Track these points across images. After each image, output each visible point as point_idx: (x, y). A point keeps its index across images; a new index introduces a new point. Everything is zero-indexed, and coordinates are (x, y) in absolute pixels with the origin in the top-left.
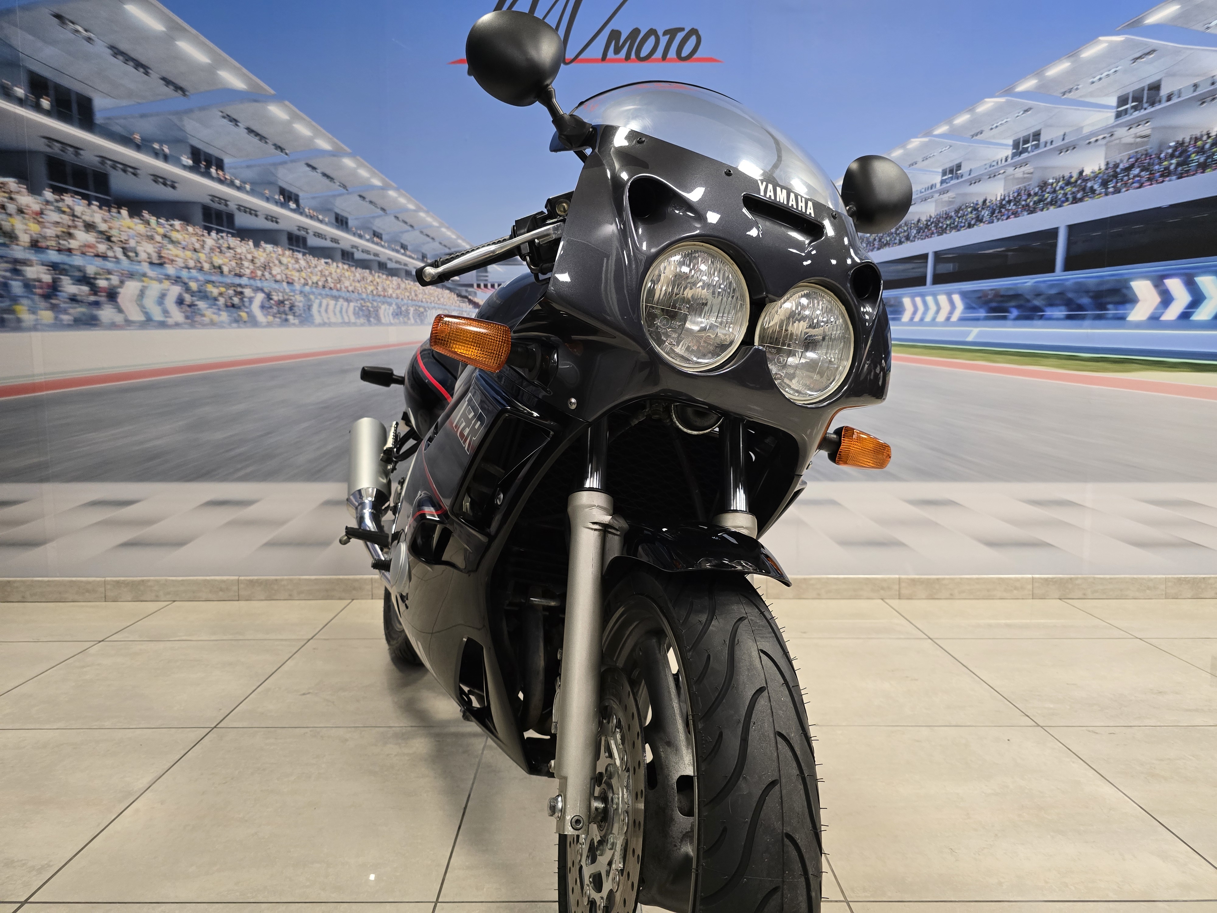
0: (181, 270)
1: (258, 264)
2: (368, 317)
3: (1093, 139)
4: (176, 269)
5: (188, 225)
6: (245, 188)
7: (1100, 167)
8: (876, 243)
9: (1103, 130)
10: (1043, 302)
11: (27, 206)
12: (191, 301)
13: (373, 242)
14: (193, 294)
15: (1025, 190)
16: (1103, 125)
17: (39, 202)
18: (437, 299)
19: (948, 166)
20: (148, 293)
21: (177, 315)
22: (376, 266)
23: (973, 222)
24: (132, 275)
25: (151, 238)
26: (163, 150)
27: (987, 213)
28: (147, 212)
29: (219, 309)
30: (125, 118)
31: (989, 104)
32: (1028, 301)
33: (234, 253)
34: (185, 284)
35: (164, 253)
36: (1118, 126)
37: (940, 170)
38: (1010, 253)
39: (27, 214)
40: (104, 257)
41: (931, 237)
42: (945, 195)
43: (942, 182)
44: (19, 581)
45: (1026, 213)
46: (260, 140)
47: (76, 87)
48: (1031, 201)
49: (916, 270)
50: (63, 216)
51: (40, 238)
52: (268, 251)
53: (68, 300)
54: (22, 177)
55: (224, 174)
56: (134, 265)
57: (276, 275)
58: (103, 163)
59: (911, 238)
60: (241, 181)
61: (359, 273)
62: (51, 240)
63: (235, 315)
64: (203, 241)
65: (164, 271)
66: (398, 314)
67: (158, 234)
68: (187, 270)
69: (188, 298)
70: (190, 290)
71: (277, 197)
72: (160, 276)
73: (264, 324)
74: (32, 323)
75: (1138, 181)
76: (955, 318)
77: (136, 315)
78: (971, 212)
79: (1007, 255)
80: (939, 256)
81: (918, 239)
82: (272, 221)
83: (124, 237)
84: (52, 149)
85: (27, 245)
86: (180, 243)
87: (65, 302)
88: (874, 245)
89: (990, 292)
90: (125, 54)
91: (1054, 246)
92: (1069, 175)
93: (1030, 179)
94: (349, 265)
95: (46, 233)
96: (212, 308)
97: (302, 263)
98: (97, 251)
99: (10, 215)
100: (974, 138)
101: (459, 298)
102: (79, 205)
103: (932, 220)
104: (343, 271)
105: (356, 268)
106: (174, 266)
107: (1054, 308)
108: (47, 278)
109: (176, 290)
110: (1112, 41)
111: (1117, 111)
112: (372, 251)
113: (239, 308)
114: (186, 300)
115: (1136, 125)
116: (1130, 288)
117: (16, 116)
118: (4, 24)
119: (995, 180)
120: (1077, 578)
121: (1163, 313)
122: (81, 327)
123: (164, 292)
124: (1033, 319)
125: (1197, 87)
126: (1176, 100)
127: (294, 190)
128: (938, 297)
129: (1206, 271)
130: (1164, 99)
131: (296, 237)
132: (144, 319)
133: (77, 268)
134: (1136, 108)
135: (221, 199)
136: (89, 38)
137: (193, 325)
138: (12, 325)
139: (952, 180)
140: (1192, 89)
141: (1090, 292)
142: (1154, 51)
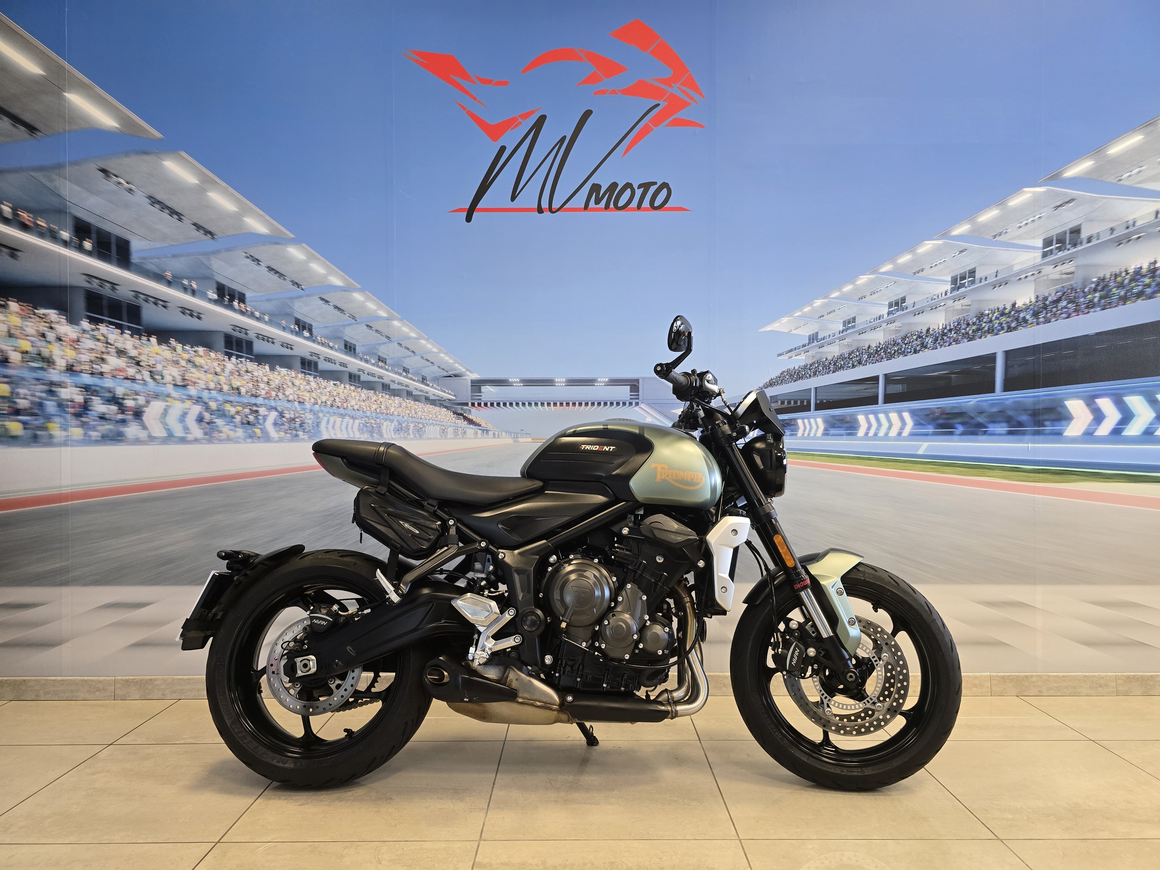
0: (202, 391)
1: (273, 385)
2: (371, 432)
3: (1023, 276)
4: (198, 390)
5: (211, 352)
6: (264, 319)
7: (1030, 300)
8: (832, 367)
9: (1031, 268)
10: (986, 420)
11: (66, 335)
12: (209, 419)
13: (378, 366)
14: (212, 413)
15: (964, 320)
16: (1030, 263)
17: (77, 331)
18: (434, 416)
19: (893, 299)
20: (170, 411)
21: (197, 432)
22: (380, 387)
23: (918, 348)
25: (177, 363)
26: (191, 286)
27: (931, 340)
28: (174, 340)
29: (235, 426)
30: (158, 258)
31: (927, 246)
32: (972, 418)
34: (206, 403)
35: (188, 376)
36: (1044, 264)
37: (887, 303)
38: (953, 376)
39: (64, 341)
40: (133, 380)
41: (881, 361)
42: (892, 325)
43: (889, 313)
44: (33, 680)
45: (966, 340)
46: (279, 277)
47: (116, 231)
49: (868, 390)
50: (97, 343)
51: (75, 363)
52: (282, 374)
53: (97, 419)
54: (62, 308)
55: (246, 307)
57: (288, 396)
58: (136, 297)
59: (863, 362)
60: (260, 313)
61: (365, 393)
62: (85, 365)
63: (250, 431)
65: (186, 392)
66: (398, 430)
67: (183, 360)
68: (208, 391)
69: (207, 416)
70: (209, 409)
71: (292, 327)
72: (182, 396)
73: (277, 439)
74: (63, 439)
75: (1065, 313)
76: (906, 433)
77: (159, 432)
78: (916, 340)
79: (951, 377)
80: (888, 378)
81: (870, 363)
82: (287, 348)
84: (92, 285)
85: (65, 369)
86: (202, 367)
87: (94, 420)
88: (830, 368)
89: (937, 410)
90: (161, 202)
91: (994, 369)
92: (1003, 307)
93: (968, 311)
96: (229, 425)
97: (313, 384)
98: (127, 374)
99: (49, 342)
100: (917, 275)
101: (455, 416)
102: (113, 334)
104: (350, 392)
105: (362, 389)
106: (196, 387)
107: (996, 425)
108: (79, 399)
109: (197, 409)
110: (1034, 192)
111: (1043, 252)
112: (377, 374)
113: (254, 425)
114: (206, 418)
115: (1061, 263)
116: (1065, 407)
117: (60, 256)
118: (55, 177)
119: (937, 311)
120: (1032, 676)
121: (1096, 429)
122: (108, 442)
123: (185, 410)
124: (977, 434)
125: (1113, 231)
126: (1094, 242)
127: (308, 320)
128: (890, 415)
129: (1133, 391)
130: (1085, 241)
131: (308, 362)
132: (166, 435)
133: (107, 389)
134: (1059, 249)
135: (242, 328)
136: (131, 190)
137: (210, 441)
138: (44, 441)
139: (898, 311)
140: (1109, 232)
141: (1030, 410)
142: (1073, 200)
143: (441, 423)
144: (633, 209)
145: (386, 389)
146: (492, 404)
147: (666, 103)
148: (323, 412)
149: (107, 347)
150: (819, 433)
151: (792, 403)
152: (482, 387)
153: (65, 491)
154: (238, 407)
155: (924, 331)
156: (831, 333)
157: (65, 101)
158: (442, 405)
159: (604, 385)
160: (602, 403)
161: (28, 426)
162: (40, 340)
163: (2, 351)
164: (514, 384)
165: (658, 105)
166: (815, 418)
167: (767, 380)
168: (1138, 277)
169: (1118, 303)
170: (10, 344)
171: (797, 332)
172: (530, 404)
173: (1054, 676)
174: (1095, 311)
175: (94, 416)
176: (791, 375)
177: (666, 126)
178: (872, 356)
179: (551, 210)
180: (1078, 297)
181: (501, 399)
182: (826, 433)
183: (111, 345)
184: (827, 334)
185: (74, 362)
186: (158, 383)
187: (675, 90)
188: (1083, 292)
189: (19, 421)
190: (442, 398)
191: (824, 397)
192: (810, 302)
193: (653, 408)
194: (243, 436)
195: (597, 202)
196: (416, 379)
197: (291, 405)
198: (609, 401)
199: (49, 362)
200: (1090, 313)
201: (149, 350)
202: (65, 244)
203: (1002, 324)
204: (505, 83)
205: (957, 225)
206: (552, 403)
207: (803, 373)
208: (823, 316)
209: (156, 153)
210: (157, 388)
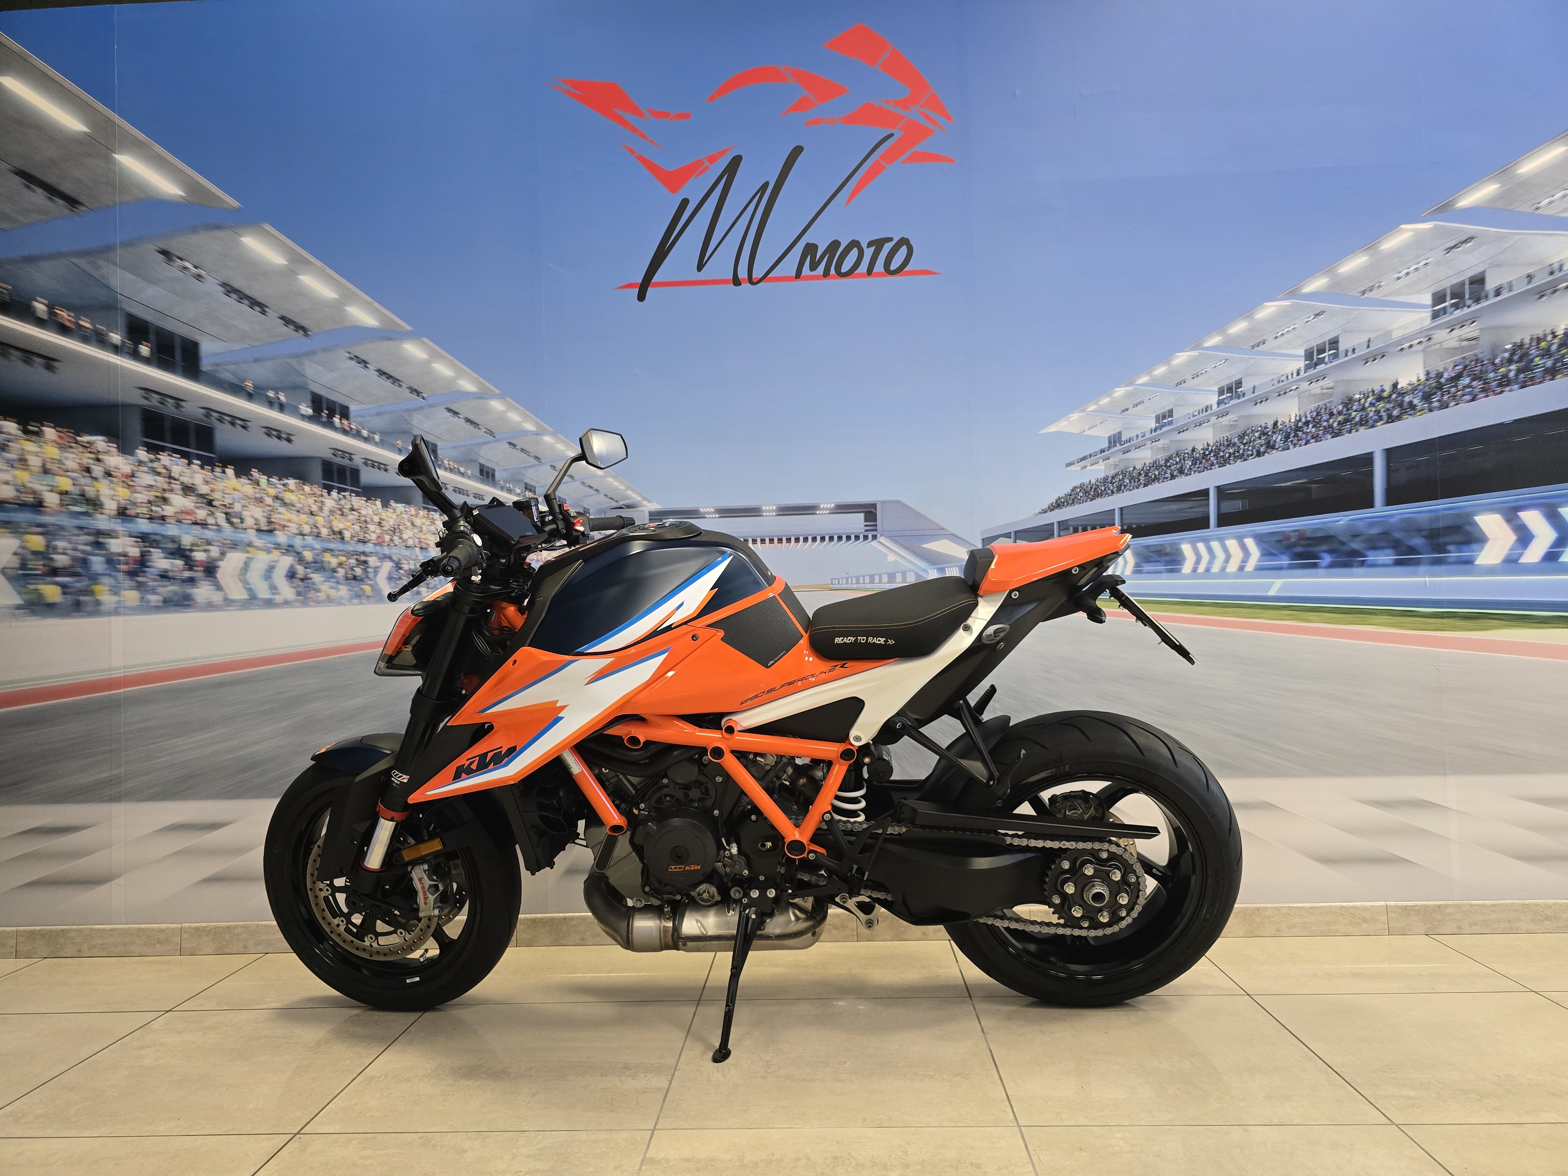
0: (294, 537)
3: (1407, 345)
4: (288, 536)
5: (304, 485)
6: (373, 439)
7: (1418, 377)
8: (1142, 478)
9: (1417, 333)
10: (1363, 545)
12: (304, 573)
14: (307, 566)
15: (1326, 409)
16: (1416, 327)
17: (131, 462)
19: (1225, 383)
20: (253, 565)
21: (287, 591)
23: (1262, 449)
24: (235, 545)
25: (260, 501)
26: (279, 398)
27: (1280, 438)
28: (257, 470)
29: (338, 583)
30: (236, 364)
31: (1269, 309)
32: (1343, 543)
33: (358, 514)
34: (298, 553)
35: (275, 518)
36: (1435, 328)
37: (1215, 389)
38: (1312, 485)
39: (115, 477)
40: (204, 525)
41: (1211, 469)
42: (1224, 418)
43: (1219, 403)
44: (74, 930)
45: (1329, 436)
46: (393, 383)
47: (182, 331)
49: (1194, 510)
50: (158, 478)
51: (129, 504)
52: (398, 512)
53: (158, 577)
54: (113, 434)
55: (350, 424)
56: (239, 532)
57: (407, 540)
58: (208, 416)
59: (1186, 471)
60: (368, 431)
62: (142, 507)
63: (357, 589)
64: (322, 502)
65: (273, 539)
67: (269, 496)
68: (301, 537)
69: (300, 570)
70: (304, 560)
72: (268, 545)
74: (113, 606)
75: (1469, 393)
76: (1250, 567)
77: (238, 593)
78: (1260, 438)
79: (1311, 488)
80: (1223, 492)
81: (1195, 472)
83: (227, 501)
84: (150, 401)
85: (116, 513)
86: (293, 506)
87: (155, 580)
88: (1139, 480)
89: (1292, 534)
90: (239, 291)
91: (1370, 474)
92: (1380, 388)
93: (1331, 395)
95: (136, 498)
96: (329, 581)
98: (195, 518)
99: (96, 479)
100: (1256, 349)
102: (177, 465)
106: (286, 532)
107: (1378, 552)
108: (135, 552)
109: (287, 561)
110: (1417, 229)
111: (1433, 311)
113: (362, 580)
114: (298, 572)
115: (1459, 326)
116: (1475, 524)
117: (109, 365)
118: (101, 263)
119: (1287, 398)
120: (1447, 906)
121: (1522, 554)
122: (171, 608)
123: (273, 563)
124: (1352, 566)
125: (1531, 279)
126: (1505, 295)
128: (1226, 542)
130: (1492, 294)
132: (247, 597)
133: (170, 538)
134: (1456, 306)
135: (345, 452)
136: (200, 276)
137: (305, 603)
138: (89, 609)
139: (1232, 399)
140: (1526, 280)
141: (1425, 530)
142: (1471, 239)
144: (861, 275)
147: (902, 133)
149: (170, 483)
150: (1129, 572)
153: (116, 674)
154: (340, 557)
155: (1270, 425)
156: (1139, 432)
157: (115, 165)
159: (829, 513)
160: (827, 538)
161: (69, 590)
162: (84, 476)
163: (34, 492)
164: (707, 516)
165: (891, 135)
167: (1053, 499)
169: (1544, 377)
170: (45, 483)
171: (1093, 432)
173: (1479, 905)
174: (1511, 390)
175: (153, 575)
176: (1086, 492)
177: (904, 162)
178: (1198, 462)
180: (1486, 372)
182: (1138, 570)
183: (175, 479)
184: (1133, 434)
185: (126, 504)
187: (914, 114)
188: (1493, 364)
189: (57, 584)
191: (1133, 520)
192: (1108, 392)
193: (896, 542)
194: (348, 596)
195: (813, 267)
197: (410, 552)
198: (836, 534)
199: (95, 505)
200: (1504, 393)
201: (224, 484)
202: (116, 349)
203: (1379, 412)
205: (1310, 279)
206: (759, 540)
207: (1103, 488)
208: (1127, 410)
209: (232, 227)
210: (235, 534)
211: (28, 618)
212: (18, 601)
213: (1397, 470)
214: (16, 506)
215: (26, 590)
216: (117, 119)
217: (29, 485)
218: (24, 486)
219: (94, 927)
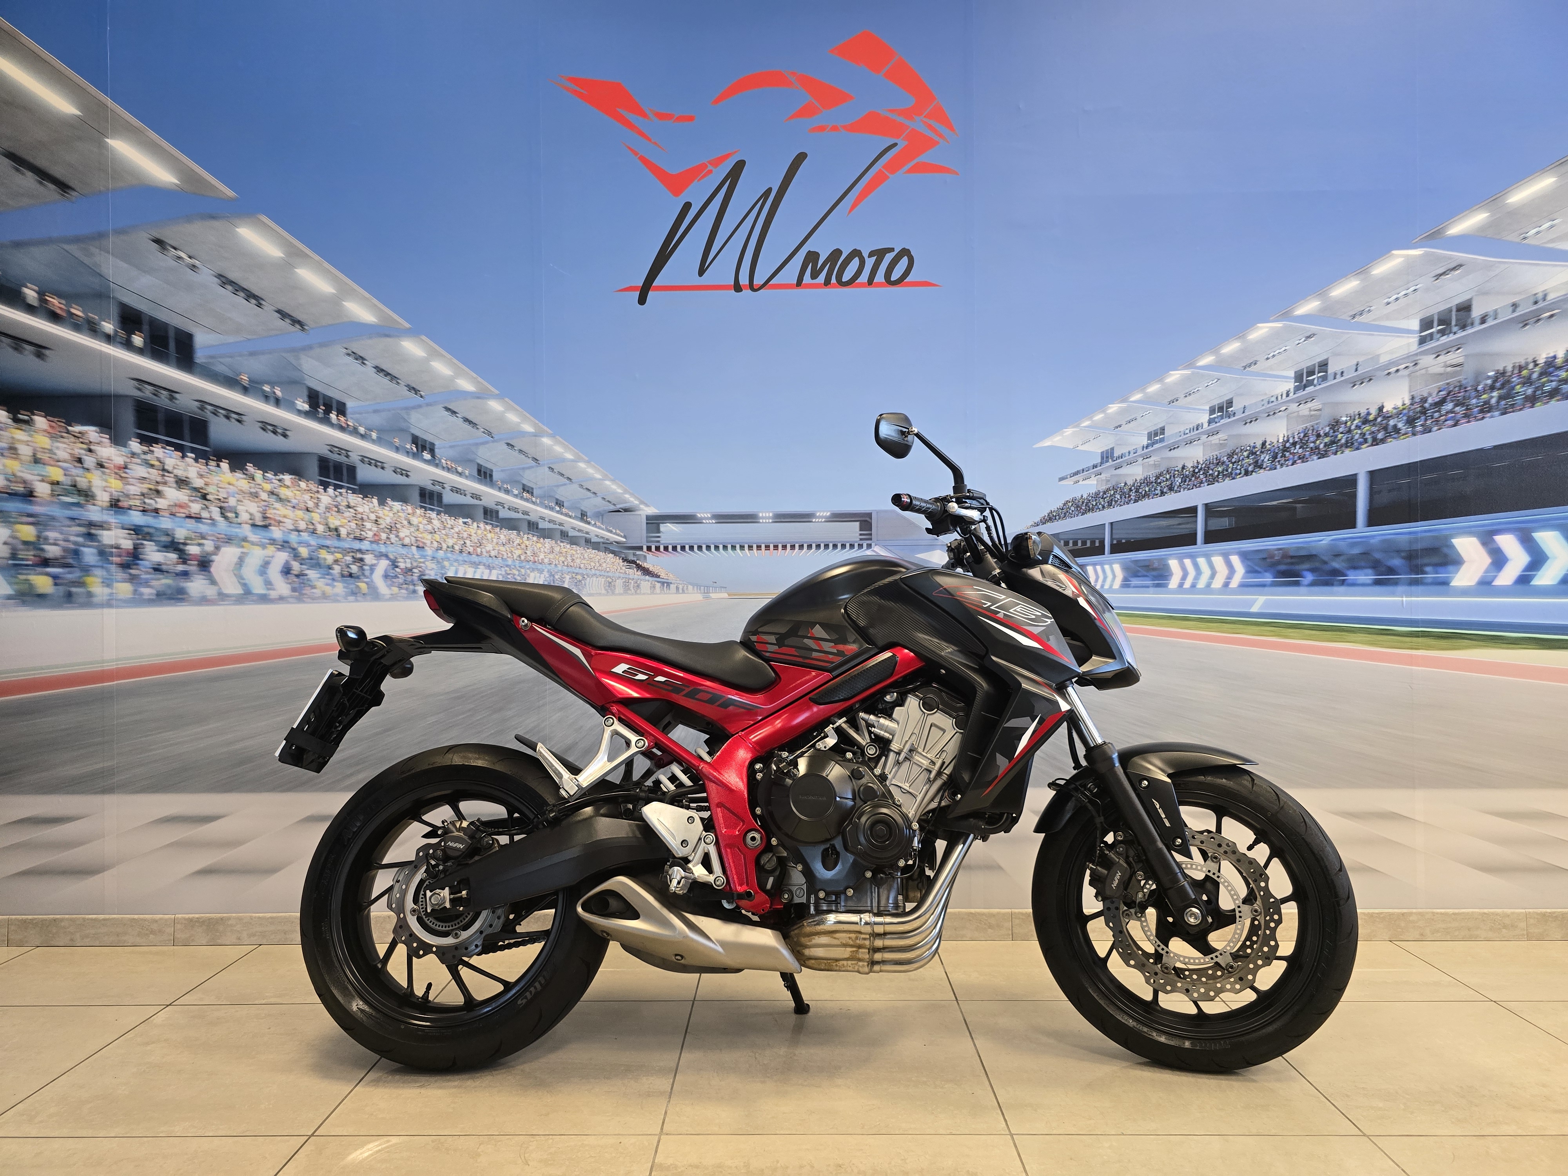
0: (289, 533)
1: (383, 524)
3: (1394, 369)
4: (284, 532)
5: (300, 480)
6: (370, 436)
7: (1403, 401)
8: (1133, 494)
9: (1404, 358)
10: (1344, 564)
12: (299, 569)
13: (522, 498)
14: (303, 562)
15: (1313, 430)
16: (1403, 353)
17: (124, 454)
18: (598, 565)
19: (1216, 402)
20: (247, 560)
21: (282, 587)
22: (525, 526)
23: (1250, 469)
25: (255, 495)
26: (274, 393)
27: (1267, 457)
28: (252, 465)
29: (333, 580)
30: (231, 357)
31: (1262, 330)
32: (1325, 563)
34: (294, 549)
35: (270, 513)
36: (1422, 353)
37: (1208, 409)
38: (1298, 505)
39: (107, 468)
40: (198, 518)
41: (1200, 487)
42: (1215, 437)
43: (1210, 422)
44: (67, 919)
45: (1315, 457)
46: (391, 380)
47: (176, 321)
48: (1321, 443)
49: (1183, 526)
50: (151, 470)
51: (121, 496)
52: (395, 510)
53: (151, 570)
54: (105, 424)
55: (347, 420)
57: (404, 538)
58: (202, 409)
59: (1175, 488)
60: (365, 428)
61: (504, 534)
62: (135, 499)
63: (353, 586)
65: (268, 535)
67: (264, 491)
68: (297, 533)
69: (296, 566)
70: (299, 556)
71: (408, 446)
72: (263, 540)
73: (388, 597)
74: (105, 598)
75: (1452, 419)
76: (1234, 583)
77: (232, 588)
78: (1248, 457)
79: (1296, 507)
80: (1211, 509)
81: (1184, 489)
82: (401, 475)
83: (222, 495)
84: (143, 392)
85: (108, 504)
86: (289, 501)
87: (147, 573)
88: (1130, 496)
89: (1276, 552)
90: (234, 283)
91: (1354, 496)
92: (1366, 412)
93: (1319, 416)
94: (491, 524)
96: (324, 578)
97: (436, 523)
98: (189, 511)
99: (88, 470)
100: (1248, 369)
101: (625, 564)
102: (171, 457)
103: (1200, 466)
104: (485, 533)
105: (501, 529)
106: (281, 528)
107: (1359, 572)
108: (127, 544)
109: (282, 557)
110: (1408, 255)
111: (1421, 336)
112: (521, 509)
113: (358, 577)
114: (294, 568)
115: (1445, 352)
116: (1452, 547)
117: (102, 355)
118: (93, 249)
119: (1276, 418)
120: (1411, 914)
121: (1495, 577)
122: (164, 602)
123: (268, 559)
124: (1332, 585)
125: (1516, 307)
126: (1490, 323)
127: (429, 438)
128: (1213, 558)
129: (1546, 525)
130: (1477, 321)
131: (429, 493)
132: (242, 592)
133: (164, 532)
134: (1442, 333)
135: (341, 449)
136: (194, 266)
137: (300, 599)
138: (81, 600)
139: (1222, 418)
140: (1511, 309)
141: (1402, 551)
142: (1460, 266)
143: (606, 574)
145: (533, 528)
146: (674, 548)
148: (449, 560)
149: (163, 475)
150: (1117, 585)
151: (1080, 544)
152: (661, 525)
153: (107, 666)
154: (336, 554)
155: (1259, 445)
156: (1131, 449)
157: (108, 150)
158: (607, 550)
159: (825, 521)
160: (822, 545)
161: (61, 581)
162: (75, 466)
163: (24, 482)
164: (704, 521)
165: (895, 145)
166: (1111, 564)
167: (1045, 513)
168: (1551, 369)
169: (1524, 405)
170: (36, 472)
171: (1085, 447)
172: (725, 547)
173: (1441, 914)
174: (1492, 417)
175: (146, 568)
176: (1078, 506)
178: (1188, 480)
179: (751, 287)
180: (1469, 398)
181: (687, 540)
182: (1126, 584)
183: (168, 472)
184: (1125, 451)
185: (119, 496)
186: (230, 522)
188: (1476, 390)
189: (48, 574)
190: (607, 539)
191: (1123, 535)
192: (1102, 408)
194: (344, 593)
195: (814, 276)
196: (573, 515)
197: (407, 550)
198: (831, 542)
199: (87, 496)
200: (1485, 419)
201: (218, 478)
202: (109, 339)
203: (1364, 434)
204: (691, 119)
205: (1302, 302)
206: (755, 546)
207: (1094, 503)
208: (1120, 426)
209: (228, 217)
210: (229, 529)
211: (20, 608)
212: (8, 590)
213: (1380, 492)
214: (7, 495)
215: (17, 580)
216: (109, 102)
217: (19, 474)
218: (14, 475)
219: (87, 916)
